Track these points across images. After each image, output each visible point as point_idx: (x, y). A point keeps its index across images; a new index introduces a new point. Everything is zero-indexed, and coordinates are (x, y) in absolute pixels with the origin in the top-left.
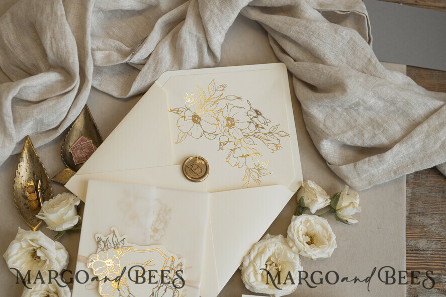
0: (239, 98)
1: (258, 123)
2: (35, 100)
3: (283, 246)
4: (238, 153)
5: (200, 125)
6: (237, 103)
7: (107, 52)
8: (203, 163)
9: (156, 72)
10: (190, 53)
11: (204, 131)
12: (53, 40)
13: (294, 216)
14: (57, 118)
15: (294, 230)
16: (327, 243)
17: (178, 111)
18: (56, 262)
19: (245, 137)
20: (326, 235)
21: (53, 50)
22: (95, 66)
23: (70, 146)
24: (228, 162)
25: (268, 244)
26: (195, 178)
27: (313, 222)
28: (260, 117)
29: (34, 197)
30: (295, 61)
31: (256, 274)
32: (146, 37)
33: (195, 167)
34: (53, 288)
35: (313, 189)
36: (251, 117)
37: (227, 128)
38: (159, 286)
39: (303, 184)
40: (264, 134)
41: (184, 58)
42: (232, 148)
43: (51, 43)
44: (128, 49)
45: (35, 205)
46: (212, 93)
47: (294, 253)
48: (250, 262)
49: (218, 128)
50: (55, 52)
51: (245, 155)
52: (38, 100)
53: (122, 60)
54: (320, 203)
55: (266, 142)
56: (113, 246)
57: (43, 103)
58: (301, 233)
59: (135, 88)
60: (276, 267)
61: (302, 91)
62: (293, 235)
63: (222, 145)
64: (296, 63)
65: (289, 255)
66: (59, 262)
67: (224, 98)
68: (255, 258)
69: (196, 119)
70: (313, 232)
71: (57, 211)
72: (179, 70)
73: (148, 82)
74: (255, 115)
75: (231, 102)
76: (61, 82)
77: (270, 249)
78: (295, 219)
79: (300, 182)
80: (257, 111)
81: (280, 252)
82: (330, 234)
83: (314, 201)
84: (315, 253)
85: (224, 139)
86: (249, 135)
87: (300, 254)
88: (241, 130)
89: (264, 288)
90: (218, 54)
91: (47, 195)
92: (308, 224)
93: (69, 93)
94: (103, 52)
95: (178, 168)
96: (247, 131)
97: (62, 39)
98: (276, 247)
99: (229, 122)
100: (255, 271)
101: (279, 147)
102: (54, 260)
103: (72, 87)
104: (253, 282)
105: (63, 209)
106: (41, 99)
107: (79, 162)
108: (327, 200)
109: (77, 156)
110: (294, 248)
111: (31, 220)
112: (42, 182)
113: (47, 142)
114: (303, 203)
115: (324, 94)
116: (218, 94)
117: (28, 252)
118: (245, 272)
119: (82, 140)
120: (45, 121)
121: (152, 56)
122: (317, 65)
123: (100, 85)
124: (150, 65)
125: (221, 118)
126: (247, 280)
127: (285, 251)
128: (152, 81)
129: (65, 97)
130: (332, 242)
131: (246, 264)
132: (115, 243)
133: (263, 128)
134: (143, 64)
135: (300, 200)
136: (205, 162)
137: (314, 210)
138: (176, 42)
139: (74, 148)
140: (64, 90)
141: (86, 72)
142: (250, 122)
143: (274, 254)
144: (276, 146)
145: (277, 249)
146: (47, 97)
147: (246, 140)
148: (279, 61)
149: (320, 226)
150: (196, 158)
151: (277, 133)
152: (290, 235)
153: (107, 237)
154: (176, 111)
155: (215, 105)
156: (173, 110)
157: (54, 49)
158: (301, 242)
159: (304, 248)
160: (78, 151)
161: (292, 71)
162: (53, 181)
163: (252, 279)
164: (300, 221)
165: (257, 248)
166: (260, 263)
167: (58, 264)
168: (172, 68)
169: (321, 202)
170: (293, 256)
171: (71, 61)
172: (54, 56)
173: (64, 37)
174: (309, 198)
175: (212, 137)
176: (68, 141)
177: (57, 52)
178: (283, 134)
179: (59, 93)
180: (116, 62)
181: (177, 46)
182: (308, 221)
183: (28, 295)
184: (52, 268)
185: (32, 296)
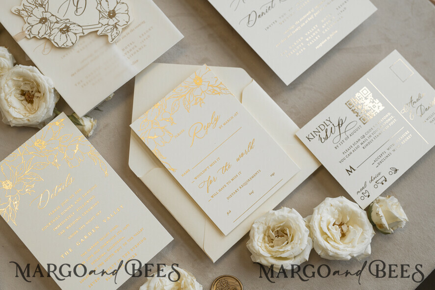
34: (19, 78)
38: (99, 2)
56: (34, 7)
66: (4, 57)
132: (33, 3)
153: (22, 5)
183: (5, 102)
184: (2, 66)
185: (9, 100)
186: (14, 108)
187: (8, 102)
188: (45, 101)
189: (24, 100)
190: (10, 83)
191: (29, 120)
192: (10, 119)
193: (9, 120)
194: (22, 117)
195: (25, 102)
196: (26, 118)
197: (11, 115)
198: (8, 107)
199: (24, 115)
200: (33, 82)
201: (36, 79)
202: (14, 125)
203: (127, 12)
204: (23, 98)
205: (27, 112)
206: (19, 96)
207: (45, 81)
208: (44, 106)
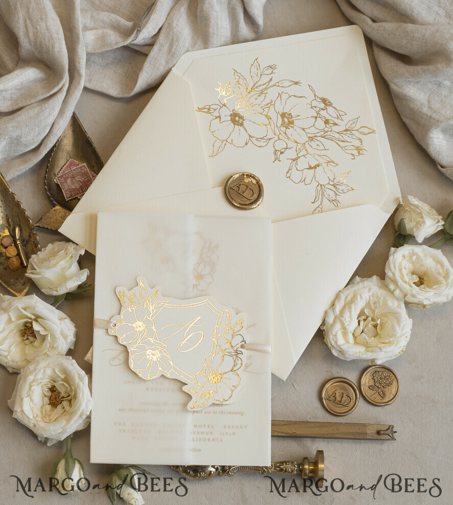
0: (296, 83)
1: (328, 117)
2: (7, 110)
3: (381, 290)
4: (303, 163)
5: (244, 128)
6: (294, 90)
7: (100, 31)
8: (254, 182)
9: (172, 53)
10: (219, 22)
11: (250, 136)
12: (28, 21)
13: (393, 249)
14: (39, 133)
15: (395, 267)
16: (444, 282)
17: (209, 109)
18: (61, 338)
19: (311, 139)
20: (441, 271)
21: (28, 36)
22: (88, 54)
23: (55, 174)
24: (289, 177)
25: (358, 290)
26: (245, 205)
27: (421, 254)
28: (330, 109)
29: (12, 252)
30: (374, 21)
31: (345, 334)
32: (153, 4)
33: (243, 188)
34: (62, 374)
35: (417, 206)
36: (317, 110)
37: (283, 129)
39: (401, 201)
40: (338, 133)
41: (211, 30)
42: (293, 158)
43: (26, 26)
44: (129, 24)
45: (15, 262)
46: (256, 79)
47: (397, 299)
48: (335, 318)
49: (270, 130)
50: (32, 39)
51: (312, 166)
52: (10, 109)
53: (124, 41)
54: (430, 227)
55: (342, 144)
57: (19, 113)
58: (405, 272)
59: (143, 80)
60: (372, 322)
61: (388, 65)
62: (394, 274)
63: (278, 154)
64: (374, 25)
65: (390, 303)
66: (65, 337)
67: (274, 85)
68: (342, 311)
69: (237, 118)
70: (423, 269)
71: (55, 265)
72: (205, 48)
73: (161, 70)
74: (322, 106)
75: (284, 90)
76: (41, 80)
77: (363, 296)
78: (394, 253)
79: (397, 199)
80: (324, 101)
81: (376, 300)
82: (447, 270)
83: (419, 224)
84: (426, 296)
85: (280, 145)
86: (315, 136)
87: (406, 299)
88: (304, 130)
89: (360, 352)
90: (260, 20)
91: (31, 247)
92: (414, 258)
93: (55, 96)
94: (94, 32)
95: (219, 191)
96: (313, 130)
97: (42, 19)
98: (371, 294)
99: (286, 120)
100: (344, 328)
101: (361, 149)
102: (58, 335)
103: (60, 86)
104: (343, 345)
105: (63, 262)
106: (15, 107)
107: (71, 196)
108: (438, 222)
109: (68, 187)
110: (397, 292)
111: (14, 285)
112: (21, 230)
113: (24, 170)
114: (404, 228)
115: (421, 67)
116: (265, 79)
117: (16, 330)
118: (330, 332)
119: (72, 164)
120: (23, 139)
121: (163, 31)
122: (404, 25)
123: (90, 81)
124: (162, 45)
125: (273, 114)
126: (333, 343)
127: (384, 298)
128: (167, 69)
129: (51, 101)
130: (450, 280)
131: (330, 320)
133: (335, 124)
134: (151, 45)
135: (400, 225)
136: (256, 180)
137: (420, 236)
138: (196, 7)
139: (61, 177)
140: (49, 92)
141: (77, 64)
142: (316, 118)
143: (368, 305)
144: (358, 149)
145: (373, 295)
146: (25, 104)
147: (313, 144)
148: (349, 22)
149: (431, 259)
150: (244, 175)
151: (357, 130)
152: (389, 273)
153: (132, 291)
154: (206, 110)
155: (263, 96)
156: (201, 109)
157: (31, 34)
158: (405, 282)
159: (412, 291)
160: (69, 180)
161: (370, 36)
162: (39, 227)
163: (341, 341)
164: (402, 255)
165: (343, 297)
166: (350, 317)
167: (63, 340)
168: (193, 46)
169: (430, 225)
170: (396, 303)
171: (56, 49)
172: (30, 44)
173: (44, 16)
174: (413, 220)
175: (262, 143)
176: (53, 167)
177: (36, 39)
178: (366, 131)
179: (42, 97)
180: (115, 44)
181: (198, 14)
182: (413, 254)
183: (27, 387)
184: (55, 346)
185: (33, 388)
186: (31, 400)
187: (30, 389)
188: (68, 421)
189: (48, 397)
190: (49, 372)
191: (35, 426)
192: (17, 408)
193: (15, 409)
194: (31, 417)
195: (47, 400)
196: (34, 422)
197: (21, 406)
198: (26, 395)
199: (35, 415)
200: (71, 390)
201: (78, 391)
202: (16, 417)
203: (233, 388)
204: (49, 394)
205: (40, 415)
206: (47, 390)
207: (85, 401)
208: (63, 425)
